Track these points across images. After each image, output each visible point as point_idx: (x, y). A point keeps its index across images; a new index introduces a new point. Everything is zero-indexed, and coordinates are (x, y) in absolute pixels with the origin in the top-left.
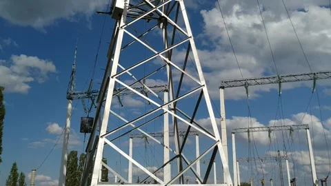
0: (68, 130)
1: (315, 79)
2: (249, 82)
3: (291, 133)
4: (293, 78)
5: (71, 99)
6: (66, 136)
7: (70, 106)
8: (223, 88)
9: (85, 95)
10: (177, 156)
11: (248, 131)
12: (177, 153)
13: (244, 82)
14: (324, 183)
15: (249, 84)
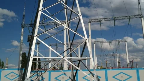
0: (22, 41)
1: (129, 18)
2: (101, 20)
3: (119, 43)
4: (120, 18)
5: (23, 27)
6: (21, 44)
7: (23, 30)
8: (90, 22)
9: (29, 25)
10: (69, 49)
11: (101, 43)
12: (69, 47)
13: (99, 20)
14: (132, 62)
15: (101, 21)
